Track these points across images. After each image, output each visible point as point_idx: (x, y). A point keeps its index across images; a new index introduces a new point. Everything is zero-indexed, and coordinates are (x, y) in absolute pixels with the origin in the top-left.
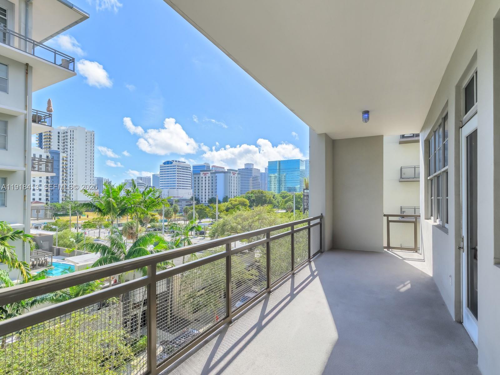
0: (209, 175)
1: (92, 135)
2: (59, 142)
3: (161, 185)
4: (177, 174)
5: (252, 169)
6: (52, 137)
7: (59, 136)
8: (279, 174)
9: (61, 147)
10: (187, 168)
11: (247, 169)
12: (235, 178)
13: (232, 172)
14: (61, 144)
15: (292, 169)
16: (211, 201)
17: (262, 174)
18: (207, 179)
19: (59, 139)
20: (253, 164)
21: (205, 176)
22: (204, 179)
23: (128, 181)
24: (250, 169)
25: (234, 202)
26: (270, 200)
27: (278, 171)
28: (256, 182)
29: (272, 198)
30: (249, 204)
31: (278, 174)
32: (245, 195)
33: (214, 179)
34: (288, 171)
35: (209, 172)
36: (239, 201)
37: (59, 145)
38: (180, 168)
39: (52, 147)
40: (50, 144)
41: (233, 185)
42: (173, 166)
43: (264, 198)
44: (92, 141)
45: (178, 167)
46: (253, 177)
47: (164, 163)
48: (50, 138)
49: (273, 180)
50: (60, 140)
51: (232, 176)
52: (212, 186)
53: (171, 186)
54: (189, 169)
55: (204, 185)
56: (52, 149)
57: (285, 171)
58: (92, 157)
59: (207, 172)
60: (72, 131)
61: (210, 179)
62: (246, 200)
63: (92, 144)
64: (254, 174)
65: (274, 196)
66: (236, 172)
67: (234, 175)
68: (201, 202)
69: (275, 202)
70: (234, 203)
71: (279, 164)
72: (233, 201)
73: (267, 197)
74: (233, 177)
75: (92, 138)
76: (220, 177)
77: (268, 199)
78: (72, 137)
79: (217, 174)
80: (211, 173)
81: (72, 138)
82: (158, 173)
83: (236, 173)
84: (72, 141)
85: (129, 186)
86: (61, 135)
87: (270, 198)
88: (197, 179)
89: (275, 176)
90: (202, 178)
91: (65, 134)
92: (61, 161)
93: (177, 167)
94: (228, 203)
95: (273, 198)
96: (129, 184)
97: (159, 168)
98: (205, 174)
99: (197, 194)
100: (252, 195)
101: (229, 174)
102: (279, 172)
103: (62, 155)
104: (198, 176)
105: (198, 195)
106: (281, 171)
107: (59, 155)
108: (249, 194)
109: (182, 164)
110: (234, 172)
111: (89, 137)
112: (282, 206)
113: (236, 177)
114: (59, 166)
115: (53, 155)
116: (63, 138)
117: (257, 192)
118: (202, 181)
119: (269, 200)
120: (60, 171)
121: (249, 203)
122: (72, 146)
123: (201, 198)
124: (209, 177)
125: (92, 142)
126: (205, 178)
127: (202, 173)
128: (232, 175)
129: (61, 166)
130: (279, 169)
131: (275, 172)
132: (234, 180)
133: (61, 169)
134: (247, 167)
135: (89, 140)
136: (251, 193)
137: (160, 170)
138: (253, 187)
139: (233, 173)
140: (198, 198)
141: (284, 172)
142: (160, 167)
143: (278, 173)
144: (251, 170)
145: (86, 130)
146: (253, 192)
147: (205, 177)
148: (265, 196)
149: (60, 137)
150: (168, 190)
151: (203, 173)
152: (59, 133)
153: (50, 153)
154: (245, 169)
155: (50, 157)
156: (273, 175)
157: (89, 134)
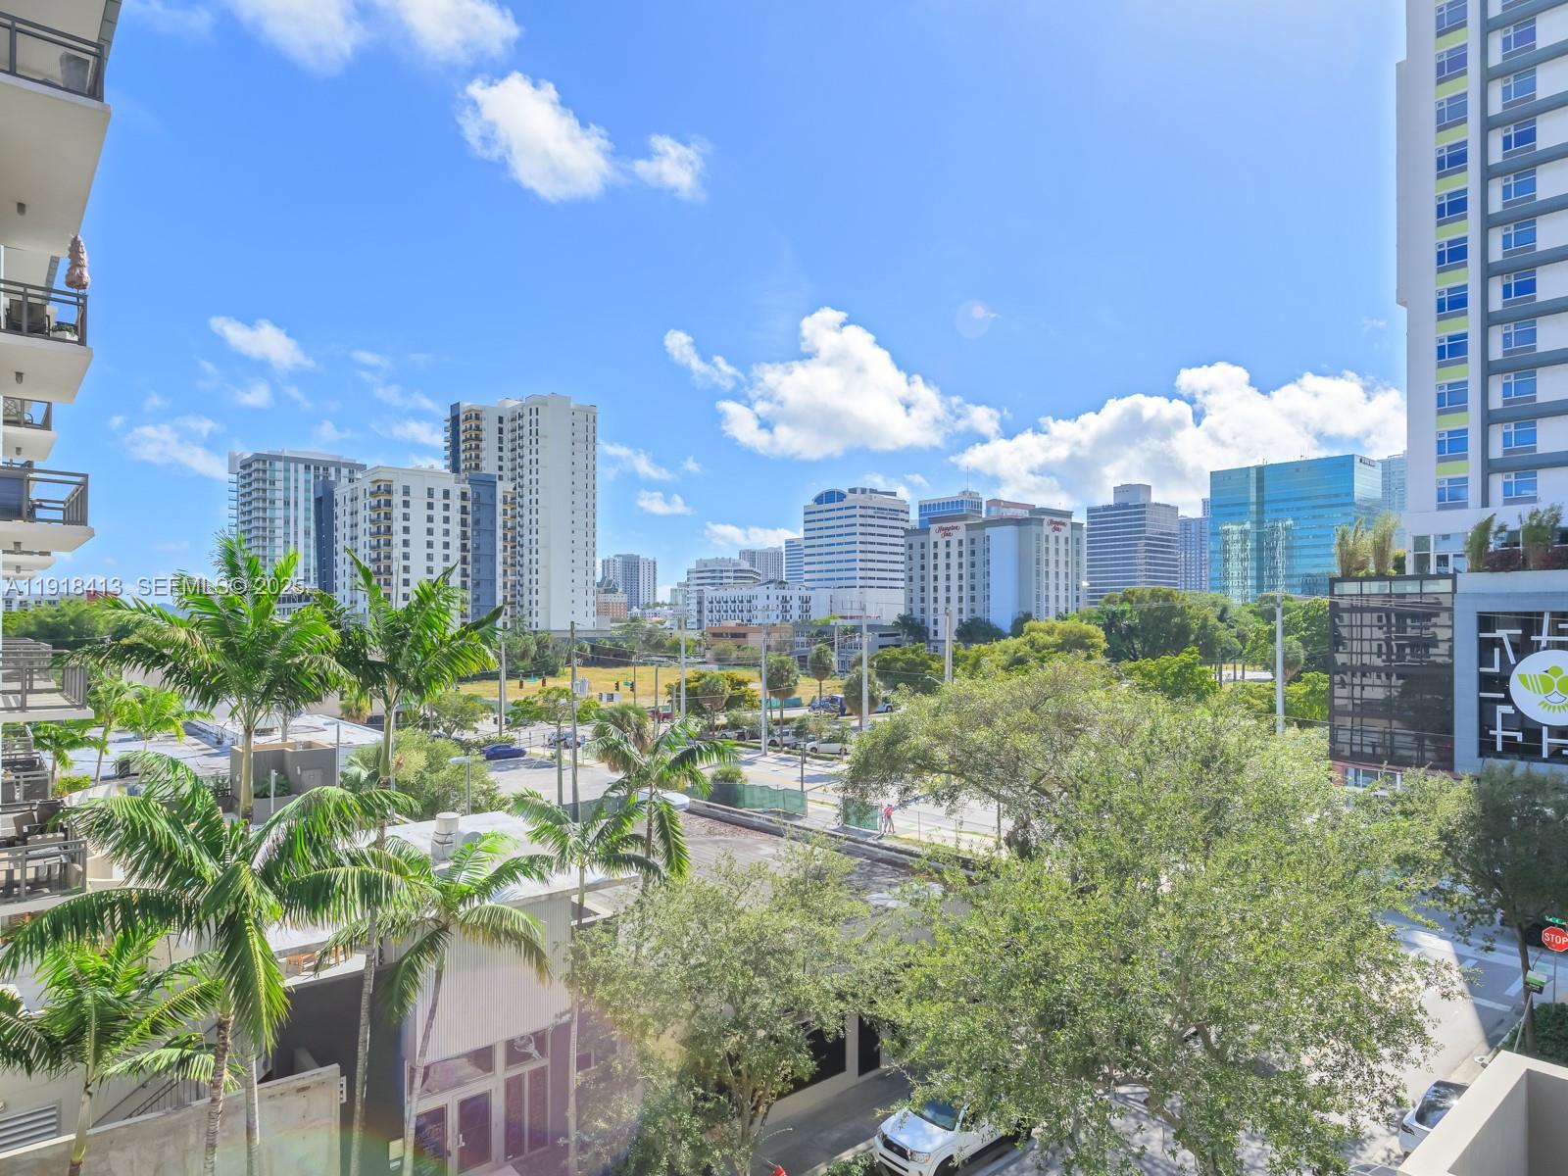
0: (961, 533)
1: (591, 419)
2: (501, 449)
3: (807, 576)
4: (861, 534)
5: (1144, 506)
6: (483, 435)
7: (501, 431)
8: (1260, 523)
9: (507, 464)
10: (898, 512)
11: (1126, 506)
12: (1062, 541)
13: (1047, 519)
14: (507, 454)
15: (1317, 497)
16: (969, 632)
17: (1186, 524)
18: (954, 550)
19: (501, 440)
20: (1149, 487)
21: (947, 538)
22: (942, 550)
23: (706, 566)
24: (1136, 507)
25: (1041, 634)
26: (1204, 627)
27: (1253, 508)
28: (1169, 559)
29: (1213, 620)
30: (1105, 646)
31: (1252, 522)
32: (1095, 611)
33: (978, 547)
34: (1298, 509)
35: (961, 524)
36: (1062, 633)
37: (501, 459)
38: (871, 512)
39: (483, 465)
40: (477, 457)
41: (1052, 569)
42: (846, 508)
43: (1177, 620)
44: (590, 439)
45: (863, 512)
46: (1150, 539)
47: (819, 500)
48: (478, 438)
49: (1235, 548)
50: (505, 440)
51: (1047, 537)
52: (973, 576)
53: (841, 579)
54: (902, 516)
55: (942, 572)
56: (484, 472)
57: (1288, 510)
58: (590, 490)
59: (955, 524)
60: (534, 412)
61: (964, 549)
62: (1092, 628)
63: (590, 447)
64: (1153, 526)
65: (1225, 610)
66: (1064, 520)
67: (1058, 530)
68: (932, 637)
69: (1224, 634)
70: (1041, 641)
71: (1260, 480)
72: (1041, 630)
73: (1192, 618)
74: (1052, 540)
75: (591, 429)
76: (1002, 540)
77: (1195, 625)
78: (534, 428)
79: (988, 531)
80: (969, 527)
81: (534, 432)
82: (801, 534)
83: (1064, 524)
84: (534, 441)
85: (709, 581)
86: (507, 426)
87: (1206, 619)
88: (917, 551)
89: (1244, 533)
90: (936, 545)
91: (518, 422)
92: (500, 507)
93: (858, 511)
94: (1021, 639)
95: (1221, 619)
96: (709, 574)
97: (801, 518)
98: (946, 532)
99: (917, 606)
100: (1127, 606)
101: (1035, 528)
102: (1260, 512)
103: (503, 487)
104: (922, 538)
105: (923, 611)
106: (1267, 507)
107: (495, 487)
108: (1114, 603)
109: (877, 501)
110: (1056, 519)
111: (580, 426)
112: (1258, 654)
113: (1067, 539)
114: (493, 521)
115: (481, 489)
116: (510, 436)
117: (1147, 594)
118: (936, 556)
119: (1201, 628)
120: (498, 539)
121: (1107, 640)
122: (534, 457)
123: (932, 623)
124: (960, 543)
125: (591, 442)
126: (948, 546)
127: (934, 527)
128: (1047, 529)
129: (499, 521)
130: (1260, 503)
131: (1241, 514)
132: (1057, 550)
133: (500, 533)
134: (1123, 499)
135: (581, 436)
136: (1123, 600)
137: (806, 522)
138: (1150, 577)
139: (1052, 522)
140: (923, 621)
141: (1281, 510)
142: (806, 514)
143: (1254, 517)
144: (1141, 509)
145: (572, 405)
146: (1130, 596)
147: (948, 544)
148: (1182, 613)
149: (505, 431)
150: (831, 591)
151: (941, 529)
152: (501, 420)
153: (471, 481)
154: (1116, 507)
155: (469, 494)
156: (1235, 528)
157: (580, 416)
